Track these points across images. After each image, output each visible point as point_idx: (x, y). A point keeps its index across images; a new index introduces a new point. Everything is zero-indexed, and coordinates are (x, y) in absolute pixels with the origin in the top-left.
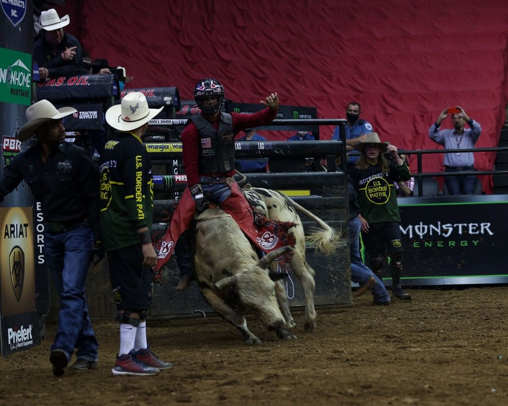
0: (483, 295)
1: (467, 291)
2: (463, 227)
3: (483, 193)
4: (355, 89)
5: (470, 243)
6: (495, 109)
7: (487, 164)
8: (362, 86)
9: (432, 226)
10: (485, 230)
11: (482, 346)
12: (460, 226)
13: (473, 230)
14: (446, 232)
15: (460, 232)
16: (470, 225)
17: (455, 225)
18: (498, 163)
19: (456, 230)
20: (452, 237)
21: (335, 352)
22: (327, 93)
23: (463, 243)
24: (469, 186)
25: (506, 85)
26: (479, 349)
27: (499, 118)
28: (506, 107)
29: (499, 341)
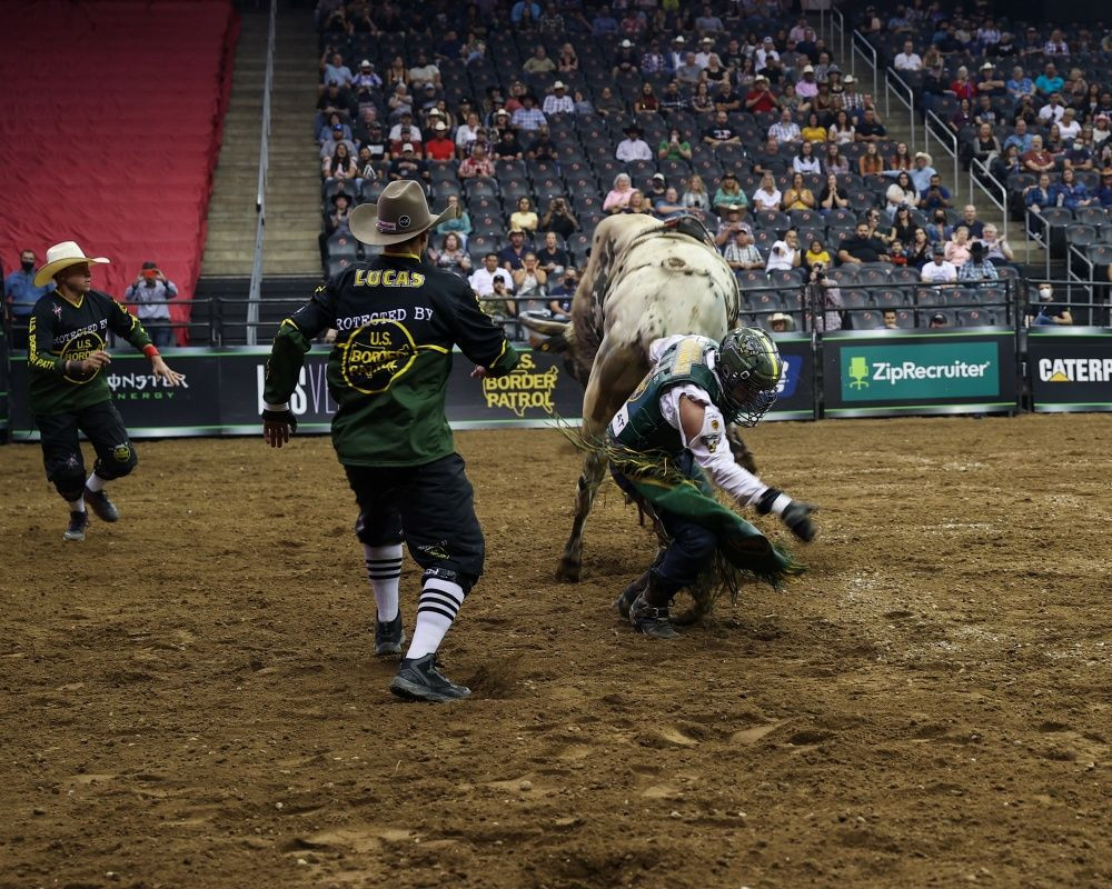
0: (177, 447)
1: (161, 443)
3: (178, 345)
4: (45, 238)
5: (165, 396)
6: (189, 262)
7: (182, 317)
8: (50, 234)
9: (125, 378)
11: (172, 500)
14: (140, 384)
15: (154, 384)
18: (193, 316)
19: (150, 382)
20: (145, 390)
21: (18, 508)
22: (12, 239)
23: (158, 396)
24: (162, 338)
25: (201, 237)
26: (169, 503)
27: (194, 270)
28: (202, 259)
29: (189, 495)
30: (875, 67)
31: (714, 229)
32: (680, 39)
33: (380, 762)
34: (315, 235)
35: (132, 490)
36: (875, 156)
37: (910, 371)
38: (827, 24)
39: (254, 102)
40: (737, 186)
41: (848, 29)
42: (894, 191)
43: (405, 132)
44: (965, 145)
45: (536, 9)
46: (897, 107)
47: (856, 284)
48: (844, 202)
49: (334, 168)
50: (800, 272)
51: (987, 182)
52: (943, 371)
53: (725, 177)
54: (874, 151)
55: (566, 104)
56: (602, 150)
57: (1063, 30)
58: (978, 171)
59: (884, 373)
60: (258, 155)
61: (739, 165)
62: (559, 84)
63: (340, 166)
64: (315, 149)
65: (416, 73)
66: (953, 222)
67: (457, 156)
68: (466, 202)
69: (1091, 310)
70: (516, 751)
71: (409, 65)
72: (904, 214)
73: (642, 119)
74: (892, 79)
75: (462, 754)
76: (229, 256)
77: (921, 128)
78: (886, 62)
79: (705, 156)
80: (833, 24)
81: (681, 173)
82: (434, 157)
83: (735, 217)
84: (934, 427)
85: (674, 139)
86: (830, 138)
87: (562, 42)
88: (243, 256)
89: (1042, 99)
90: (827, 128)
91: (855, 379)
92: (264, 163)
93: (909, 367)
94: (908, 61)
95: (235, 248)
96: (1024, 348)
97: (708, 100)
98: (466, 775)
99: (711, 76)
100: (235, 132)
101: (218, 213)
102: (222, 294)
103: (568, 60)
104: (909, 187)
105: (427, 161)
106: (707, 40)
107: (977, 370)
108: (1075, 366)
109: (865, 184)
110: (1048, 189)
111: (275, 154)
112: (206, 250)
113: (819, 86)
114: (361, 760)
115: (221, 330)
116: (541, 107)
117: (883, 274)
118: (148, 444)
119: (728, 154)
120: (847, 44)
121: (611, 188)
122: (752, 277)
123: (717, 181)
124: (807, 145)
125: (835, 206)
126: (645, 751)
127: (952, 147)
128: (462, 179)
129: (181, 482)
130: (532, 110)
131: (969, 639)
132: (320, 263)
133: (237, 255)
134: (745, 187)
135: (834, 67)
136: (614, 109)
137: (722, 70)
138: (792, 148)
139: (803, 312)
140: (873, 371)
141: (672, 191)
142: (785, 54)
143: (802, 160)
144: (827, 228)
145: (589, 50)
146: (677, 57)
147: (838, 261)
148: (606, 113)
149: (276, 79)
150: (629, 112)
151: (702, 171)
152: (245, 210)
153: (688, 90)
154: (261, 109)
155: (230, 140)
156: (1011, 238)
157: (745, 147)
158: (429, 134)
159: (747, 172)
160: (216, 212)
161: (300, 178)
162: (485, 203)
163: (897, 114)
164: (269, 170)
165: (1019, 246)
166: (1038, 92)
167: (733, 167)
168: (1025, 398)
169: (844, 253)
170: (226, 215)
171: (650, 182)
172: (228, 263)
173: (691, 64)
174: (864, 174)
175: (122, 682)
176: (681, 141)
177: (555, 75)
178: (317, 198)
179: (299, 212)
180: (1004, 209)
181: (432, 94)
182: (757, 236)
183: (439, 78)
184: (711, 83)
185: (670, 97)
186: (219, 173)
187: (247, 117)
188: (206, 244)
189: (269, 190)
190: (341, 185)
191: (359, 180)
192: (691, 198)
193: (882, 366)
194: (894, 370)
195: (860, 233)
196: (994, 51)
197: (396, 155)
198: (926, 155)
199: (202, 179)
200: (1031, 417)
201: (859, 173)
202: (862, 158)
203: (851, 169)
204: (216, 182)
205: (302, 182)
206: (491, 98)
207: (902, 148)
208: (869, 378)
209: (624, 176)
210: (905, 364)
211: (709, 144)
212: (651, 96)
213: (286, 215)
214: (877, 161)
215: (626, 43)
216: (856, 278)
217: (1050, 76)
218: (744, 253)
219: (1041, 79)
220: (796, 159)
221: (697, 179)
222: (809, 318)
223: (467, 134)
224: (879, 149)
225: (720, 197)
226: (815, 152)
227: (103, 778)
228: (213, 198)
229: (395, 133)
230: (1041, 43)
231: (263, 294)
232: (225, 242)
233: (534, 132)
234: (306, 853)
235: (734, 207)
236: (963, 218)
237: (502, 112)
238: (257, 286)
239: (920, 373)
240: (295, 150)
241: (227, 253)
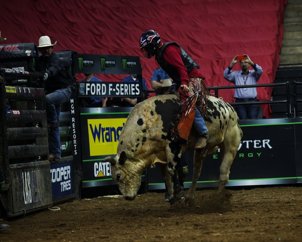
0: (265, 193)
1: (253, 190)
2: (250, 143)
3: (264, 118)
5: (255, 155)
6: (271, 55)
7: (267, 96)
10: (266, 145)
11: (266, 231)
12: (247, 142)
13: (257, 145)
15: (248, 147)
16: (255, 141)
17: (244, 142)
18: (274, 95)
19: (244, 145)
20: (242, 150)
21: (157, 237)
23: (250, 155)
24: (253, 112)
25: (279, 37)
26: (264, 233)
27: (275, 62)
28: (280, 53)
29: (278, 227)
35: (236, 224)
76: (300, 50)
112: (283, 46)
115: (295, 105)
118: (244, 192)
129: (271, 218)
160: (291, 17)
170: (297, 19)
172: (299, 55)
188: (283, 42)
228: (288, 7)
232: (297, 40)
241: (299, 48)
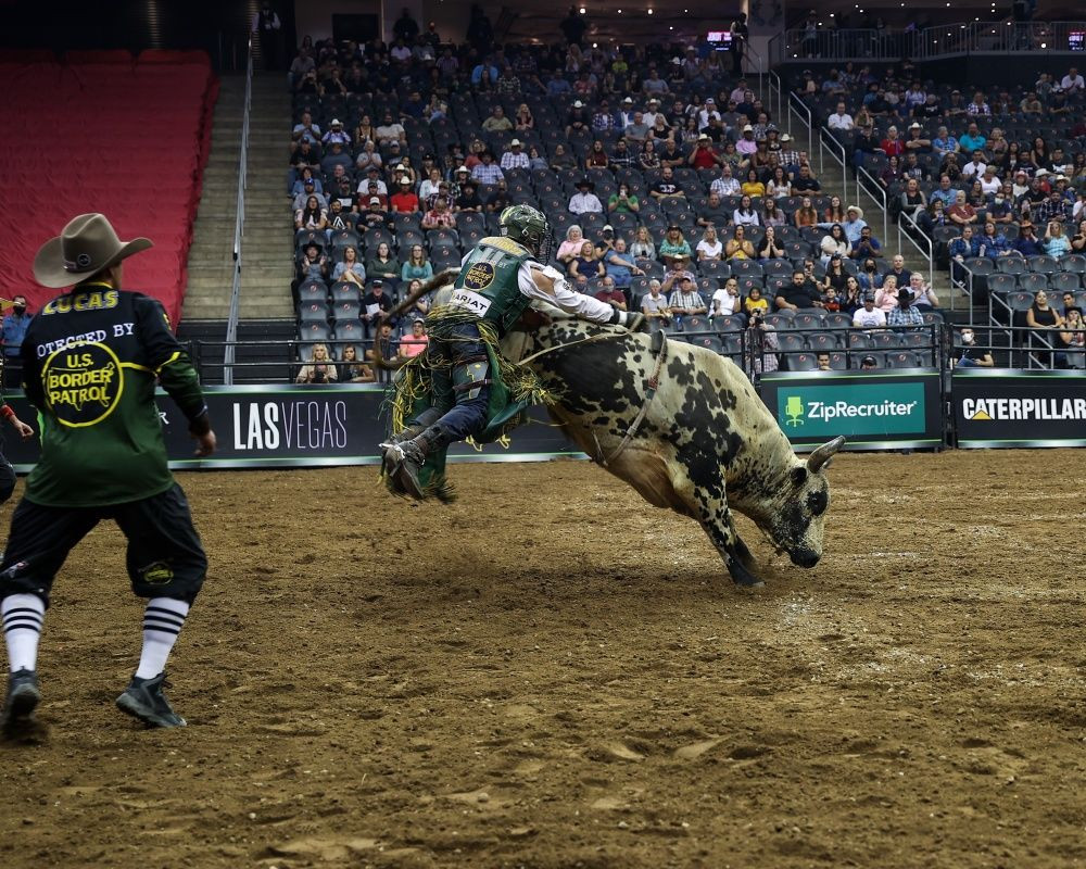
22: (4, 285)
25: (182, 284)
27: (175, 315)
28: (182, 304)
30: (810, 126)
31: (660, 277)
32: (628, 100)
33: (347, 775)
34: (288, 282)
36: (810, 209)
37: (842, 409)
38: (765, 86)
39: (229, 158)
40: (681, 237)
41: (785, 91)
42: (827, 242)
43: (372, 186)
44: (893, 199)
45: (494, 72)
46: (830, 163)
47: (792, 329)
48: (781, 252)
49: (306, 219)
50: (740, 317)
51: (914, 233)
52: (873, 410)
53: (670, 229)
54: (809, 204)
55: (522, 160)
56: (556, 204)
57: (985, 92)
58: (906, 224)
59: (818, 412)
60: (235, 207)
61: (683, 217)
62: (516, 142)
63: (311, 217)
64: (288, 202)
65: (382, 131)
66: (882, 271)
67: (421, 209)
68: (428, 251)
69: (1011, 353)
70: (473, 765)
71: (376, 123)
72: (838, 263)
73: (593, 175)
74: (825, 138)
75: (424, 767)
76: (208, 301)
77: (852, 183)
78: (820, 122)
79: (652, 209)
80: (771, 86)
81: (630, 224)
82: (399, 209)
83: (680, 265)
84: (864, 461)
85: (623, 193)
86: (768, 192)
87: (518, 103)
88: (220, 302)
89: (966, 156)
90: (765, 183)
91: (791, 417)
92: (241, 214)
93: (841, 406)
94: (841, 121)
95: (212, 294)
96: (948, 389)
97: (654, 157)
98: (427, 788)
99: (657, 134)
100: (214, 185)
101: (198, 262)
102: (202, 337)
103: (524, 120)
104: (842, 238)
105: (393, 213)
106: (653, 101)
107: (905, 409)
108: (996, 405)
109: (801, 236)
110: (971, 240)
111: (250, 206)
113: (758, 143)
114: (329, 774)
116: (499, 164)
117: (818, 319)
119: (673, 207)
120: (784, 105)
121: (564, 238)
122: (695, 321)
123: (663, 232)
124: (746, 198)
125: (772, 255)
126: (595, 765)
127: (881, 201)
128: (425, 230)
130: (490, 166)
131: (897, 661)
132: (292, 308)
133: (215, 301)
134: (688, 237)
135: (772, 126)
136: (568, 166)
137: (667, 129)
138: (733, 202)
139: (743, 354)
140: (807, 409)
141: (621, 242)
142: (725, 115)
143: (741, 213)
144: (765, 276)
145: (543, 110)
146: (625, 117)
147: (775, 307)
148: (560, 168)
149: (251, 136)
150: (580, 168)
151: (648, 222)
152: (223, 258)
153: (636, 148)
154: (237, 165)
155: (209, 193)
156: (936, 285)
157: (688, 201)
158: (394, 188)
159: (691, 224)
160: (196, 260)
161: (274, 228)
162: (446, 253)
163: (830, 170)
164: (245, 221)
165: (945, 293)
166: (961, 150)
167: (678, 219)
168: (949, 435)
169: (781, 299)
170: (205, 263)
171: (600, 233)
172: (206, 308)
173: (638, 123)
174: (799, 226)
175: (106, 700)
176: (629, 195)
177: (512, 133)
178: (289, 248)
179: (274, 261)
180: (930, 259)
181: (397, 150)
182: (699, 284)
183: (404, 135)
184: (657, 141)
185: (619, 154)
186: (198, 224)
187: (226, 172)
188: (187, 290)
189: (246, 240)
190: (312, 236)
191: (329, 231)
192: (638, 248)
193: (817, 405)
194: (827, 409)
195: (796, 281)
196: (920, 112)
197: (364, 207)
198: (857, 208)
199: (183, 230)
200: (955, 453)
201: (795, 225)
202: (798, 211)
203: (787, 221)
204: (196, 233)
205: (276, 233)
206: (452, 154)
207: (836, 201)
208: (804, 416)
209: (576, 227)
210: (838, 403)
211: (656, 197)
212: (601, 152)
213: (261, 263)
214: (812, 214)
215: (578, 104)
216: (793, 323)
217: (973, 135)
218: (688, 299)
219: (964, 138)
220: (736, 212)
221: (644, 230)
222: (748, 361)
223: (429, 188)
224: (814, 203)
225: (665, 247)
226: (754, 206)
227: (88, 790)
228: (194, 247)
229: (363, 187)
230: (965, 104)
231: (239, 337)
232: (204, 289)
233: (493, 186)
234: (278, 860)
235: (679, 257)
236: (891, 267)
237: (463, 169)
238: (234, 329)
239: (852, 411)
240: (269, 202)
241: (206, 299)
